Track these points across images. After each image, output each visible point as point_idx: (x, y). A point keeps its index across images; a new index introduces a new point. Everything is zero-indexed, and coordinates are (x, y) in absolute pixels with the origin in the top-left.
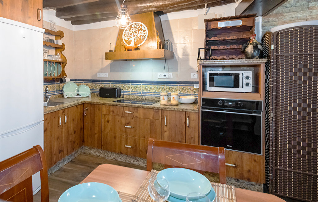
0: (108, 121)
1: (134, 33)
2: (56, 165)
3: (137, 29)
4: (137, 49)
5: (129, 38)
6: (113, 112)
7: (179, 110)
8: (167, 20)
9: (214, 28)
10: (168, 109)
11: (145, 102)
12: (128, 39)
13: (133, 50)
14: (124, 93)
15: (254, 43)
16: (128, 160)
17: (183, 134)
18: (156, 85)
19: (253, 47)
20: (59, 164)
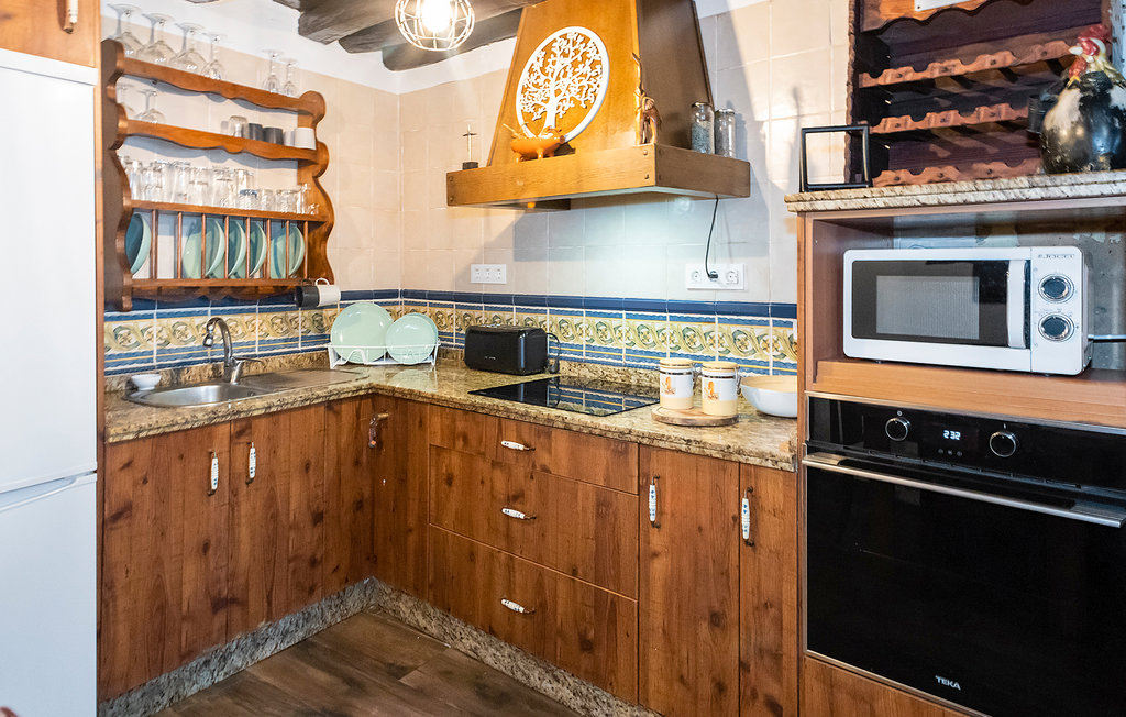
0: (450, 480)
1: (558, 79)
2: (207, 663)
3: (568, 61)
4: (562, 149)
5: (540, 103)
6: (465, 438)
7: (707, 452)
8: (724, 14)
9: (895, 16)
10: (662, 444)
11: (636, 396)
12: (536, 107)
13: (540, 156)
14: (560, 352)
15: (1089, 75)
16: (522, 666)
17: (728, 577)
18: (680, 319)
19: (1081, 100)
20: (224, 658)
